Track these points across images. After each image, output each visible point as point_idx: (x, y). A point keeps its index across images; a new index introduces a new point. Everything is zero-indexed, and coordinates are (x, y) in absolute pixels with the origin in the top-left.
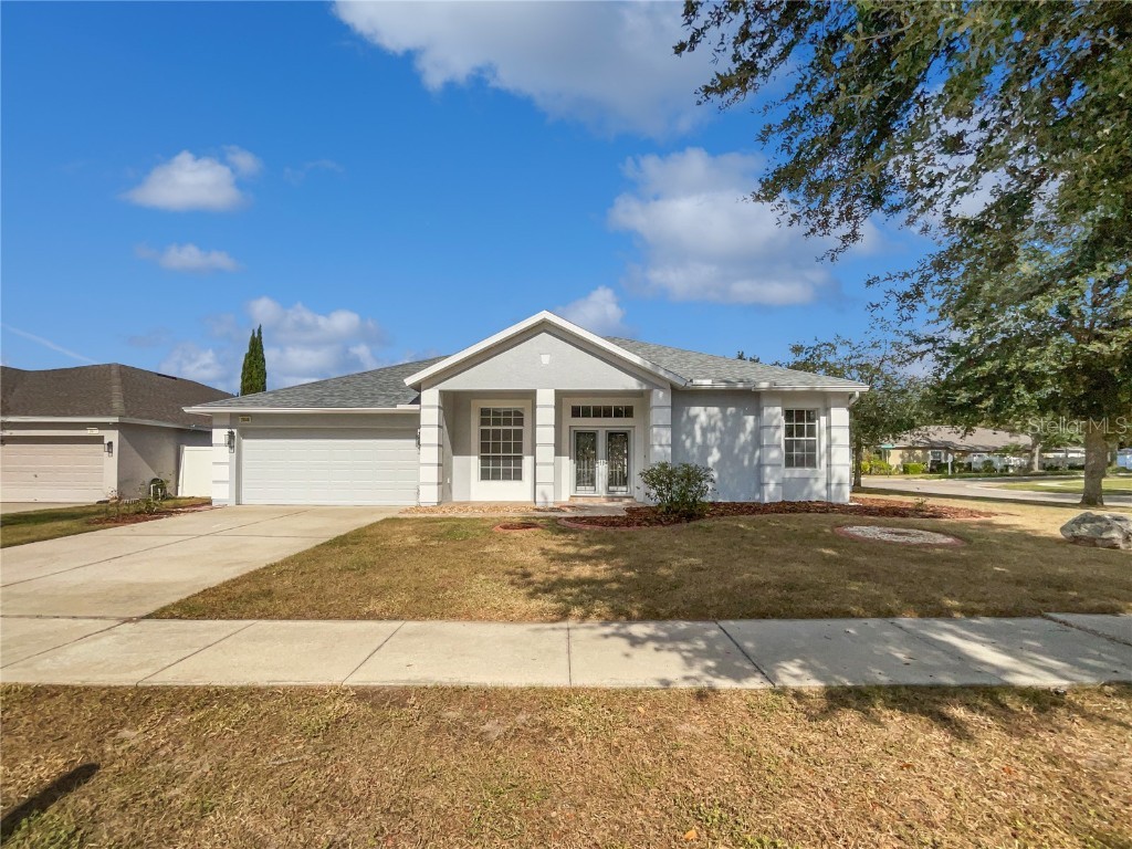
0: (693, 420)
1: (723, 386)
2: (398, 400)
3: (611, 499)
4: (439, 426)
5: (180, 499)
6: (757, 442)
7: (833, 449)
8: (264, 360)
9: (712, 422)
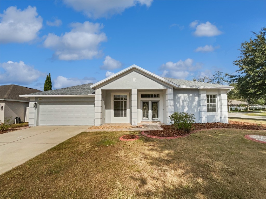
0: (179, 98)
1: (189, 87)
2: (89, 93)
3: (154, 122)
4: (101, 101)
5: (25, 123)
6: (199, 105)
7: (222, 107)
8: (51, 82)
9: (185, 99)
